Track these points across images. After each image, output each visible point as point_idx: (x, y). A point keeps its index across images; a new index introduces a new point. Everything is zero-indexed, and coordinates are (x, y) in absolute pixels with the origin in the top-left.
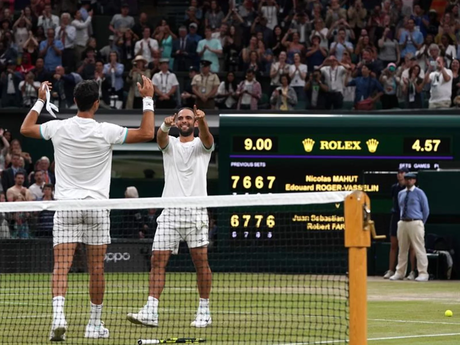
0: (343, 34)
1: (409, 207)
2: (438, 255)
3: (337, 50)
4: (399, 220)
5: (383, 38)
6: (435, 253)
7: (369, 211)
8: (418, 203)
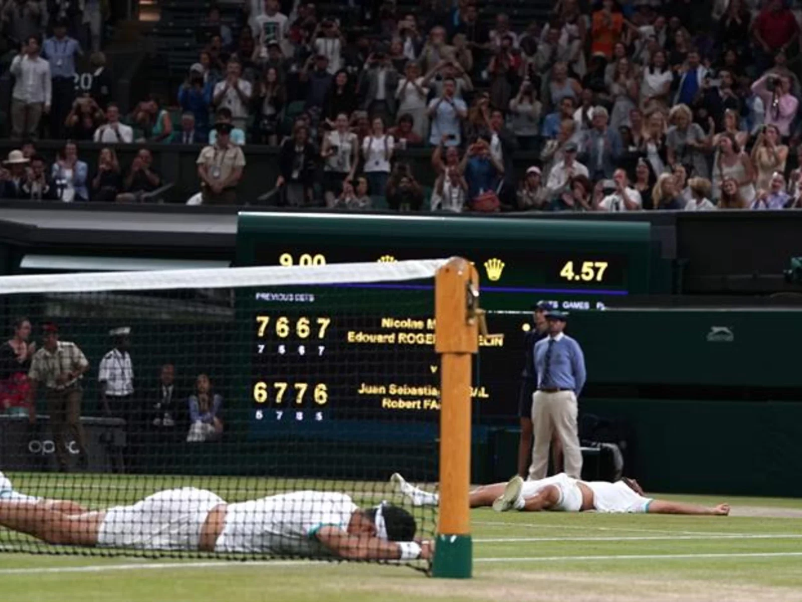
0: (451, 86)
1: (552, 368)
2: (598, 449)
3: (439, 112)
4: (535, 389)
5: (519, 97)
6: (595, 446)
7: (476, 293)
8: (568, 362)
